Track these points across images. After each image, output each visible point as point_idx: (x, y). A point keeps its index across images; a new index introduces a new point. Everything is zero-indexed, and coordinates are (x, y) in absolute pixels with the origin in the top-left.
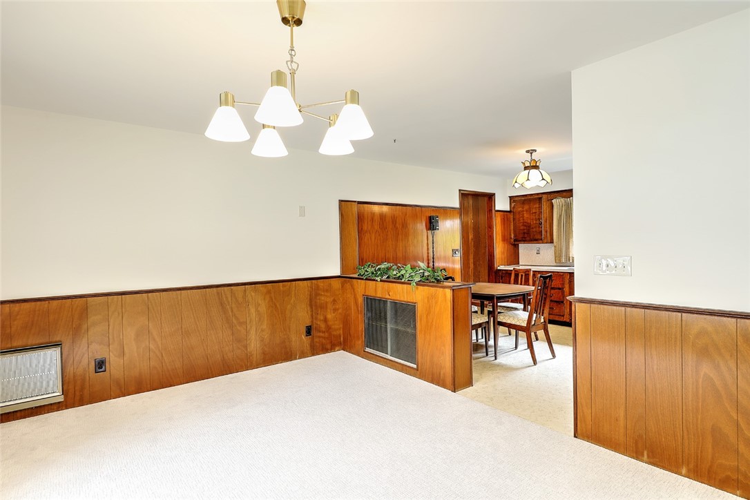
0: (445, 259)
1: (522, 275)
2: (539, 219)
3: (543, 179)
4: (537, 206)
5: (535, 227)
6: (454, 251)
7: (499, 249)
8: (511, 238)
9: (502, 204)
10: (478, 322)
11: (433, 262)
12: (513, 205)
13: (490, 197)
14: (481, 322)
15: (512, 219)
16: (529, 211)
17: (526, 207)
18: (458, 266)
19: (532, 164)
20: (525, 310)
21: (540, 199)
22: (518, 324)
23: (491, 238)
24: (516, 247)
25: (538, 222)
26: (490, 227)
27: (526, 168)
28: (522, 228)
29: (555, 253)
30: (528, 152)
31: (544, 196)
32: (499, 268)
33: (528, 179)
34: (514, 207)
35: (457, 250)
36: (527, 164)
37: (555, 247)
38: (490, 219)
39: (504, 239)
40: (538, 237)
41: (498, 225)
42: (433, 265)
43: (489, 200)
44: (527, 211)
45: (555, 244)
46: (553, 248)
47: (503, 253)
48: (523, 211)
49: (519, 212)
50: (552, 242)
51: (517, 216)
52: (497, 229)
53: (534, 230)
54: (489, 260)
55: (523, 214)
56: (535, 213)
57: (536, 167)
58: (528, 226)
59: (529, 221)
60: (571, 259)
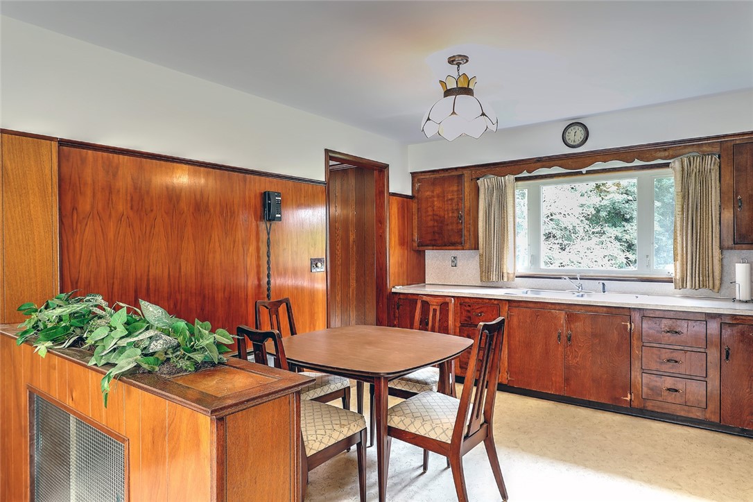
0: (295, 273)
1: (435, 310)
2: (458, 210)
3: (483, 114)
4: (455, 188)
5: (452, 223)
6: (314, 262)
7: (394, 258)
8: (413, 240)
9: (399, 184)
10: (342, 437)
11: (269, 276)
12: (417, 185)
13: (381, 170)
14: (350, 433)
15: (415, 210)
16: (442, 197)
17: (438, 190)
18: (321, 286)
19: (463, 84)
20: (443, 387)
21: (460, 177)
22: (433, 436)
23: (382, 238)
24: (421, 255)
25: (455, 215)
26: (381, 221)
27: (448, 93)
28: (431, 224)
29: (481, 267)
30: (451, 61)
31: (466, 173)
32: (393, 290)
33: (454, 113)
34: (418, 191)
35: (319, 260)
36: (452, 85)
37: (481, 256)
38: (380, 207)
39: (403, 242)
40: (456, 239)
41: (393, 217)
42: (269, 283)
43: (380, 175)
44: (438, 196)
45: (481, 251)
46: (477, 258)
47: (401, 265)
48: (433, 197)
49: (427, 198)
50: (476, 248)
51: (424, 205)
52: (393, 226)
53: (450, 227)
54: (377, 277)
55: (433, 202)
56: (452, 199)
57: (467, 91)
58: (440, 221)
59: (442, 213)
60: (505, 275)
